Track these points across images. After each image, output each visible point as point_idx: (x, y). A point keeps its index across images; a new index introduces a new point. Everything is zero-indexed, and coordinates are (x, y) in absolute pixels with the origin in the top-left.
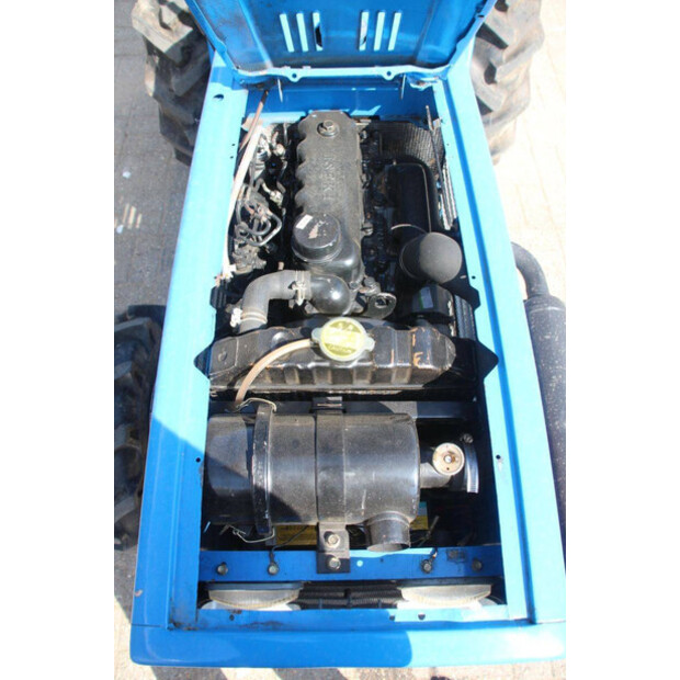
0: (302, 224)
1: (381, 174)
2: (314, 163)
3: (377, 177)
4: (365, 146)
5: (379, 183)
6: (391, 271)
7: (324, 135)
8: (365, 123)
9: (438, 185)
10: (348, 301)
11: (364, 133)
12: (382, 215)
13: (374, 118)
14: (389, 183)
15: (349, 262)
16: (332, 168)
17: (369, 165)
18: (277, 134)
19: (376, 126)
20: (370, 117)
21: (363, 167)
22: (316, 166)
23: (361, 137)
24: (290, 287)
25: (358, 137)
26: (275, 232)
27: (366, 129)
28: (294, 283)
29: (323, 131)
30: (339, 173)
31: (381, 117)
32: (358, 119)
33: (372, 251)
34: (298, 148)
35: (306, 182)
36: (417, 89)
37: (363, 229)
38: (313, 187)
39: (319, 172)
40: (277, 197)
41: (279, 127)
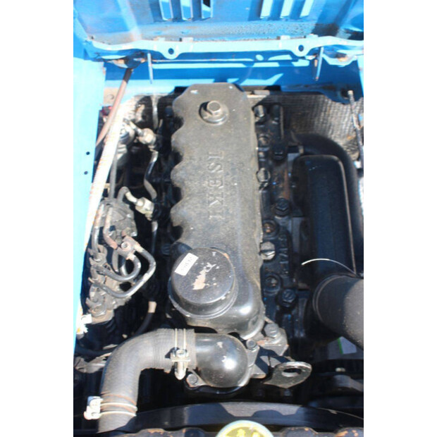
0: (183, 267)
1: (283, 166)
2: (195, 163)
3: (278, 170)
4: (261, 126)
5: (281, 179)
6: (300, 311)
7: (208, 122)
8: (262, 95)
9: (358, 164)
10: (246, 366)
11: (260, 108)
12: (285, 228)
13: (274, 89)
14: (294, 179)
15: (246, 310)
16: (219, 171)
17: (266, 154)
18: (142, 107)
19: (276, 98)
20: (268, 88)
21: (259, 158)
22: (199, 168)
23: (256, 115)
24: (168, 356)
25: (252, 114)
26: (147, 277)
27: (262, 103)
28: (173, 351)
29: (207, 116)
30: (229, 178)
31: (283, 87)
32: (252, 90)
33: (274, 281)
34: (174, 138)
35: (185, 192)
36: (336, 67)
37: (262, 252)
38: (195, 200)
39: (203, 177)
40: (146, 207)
41: (146, 100)
